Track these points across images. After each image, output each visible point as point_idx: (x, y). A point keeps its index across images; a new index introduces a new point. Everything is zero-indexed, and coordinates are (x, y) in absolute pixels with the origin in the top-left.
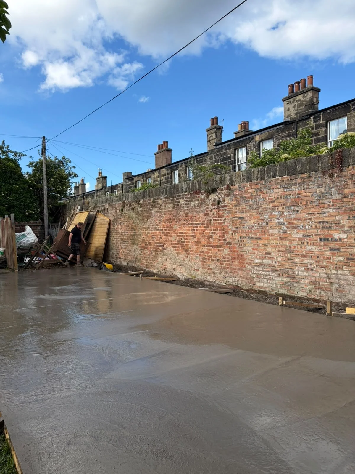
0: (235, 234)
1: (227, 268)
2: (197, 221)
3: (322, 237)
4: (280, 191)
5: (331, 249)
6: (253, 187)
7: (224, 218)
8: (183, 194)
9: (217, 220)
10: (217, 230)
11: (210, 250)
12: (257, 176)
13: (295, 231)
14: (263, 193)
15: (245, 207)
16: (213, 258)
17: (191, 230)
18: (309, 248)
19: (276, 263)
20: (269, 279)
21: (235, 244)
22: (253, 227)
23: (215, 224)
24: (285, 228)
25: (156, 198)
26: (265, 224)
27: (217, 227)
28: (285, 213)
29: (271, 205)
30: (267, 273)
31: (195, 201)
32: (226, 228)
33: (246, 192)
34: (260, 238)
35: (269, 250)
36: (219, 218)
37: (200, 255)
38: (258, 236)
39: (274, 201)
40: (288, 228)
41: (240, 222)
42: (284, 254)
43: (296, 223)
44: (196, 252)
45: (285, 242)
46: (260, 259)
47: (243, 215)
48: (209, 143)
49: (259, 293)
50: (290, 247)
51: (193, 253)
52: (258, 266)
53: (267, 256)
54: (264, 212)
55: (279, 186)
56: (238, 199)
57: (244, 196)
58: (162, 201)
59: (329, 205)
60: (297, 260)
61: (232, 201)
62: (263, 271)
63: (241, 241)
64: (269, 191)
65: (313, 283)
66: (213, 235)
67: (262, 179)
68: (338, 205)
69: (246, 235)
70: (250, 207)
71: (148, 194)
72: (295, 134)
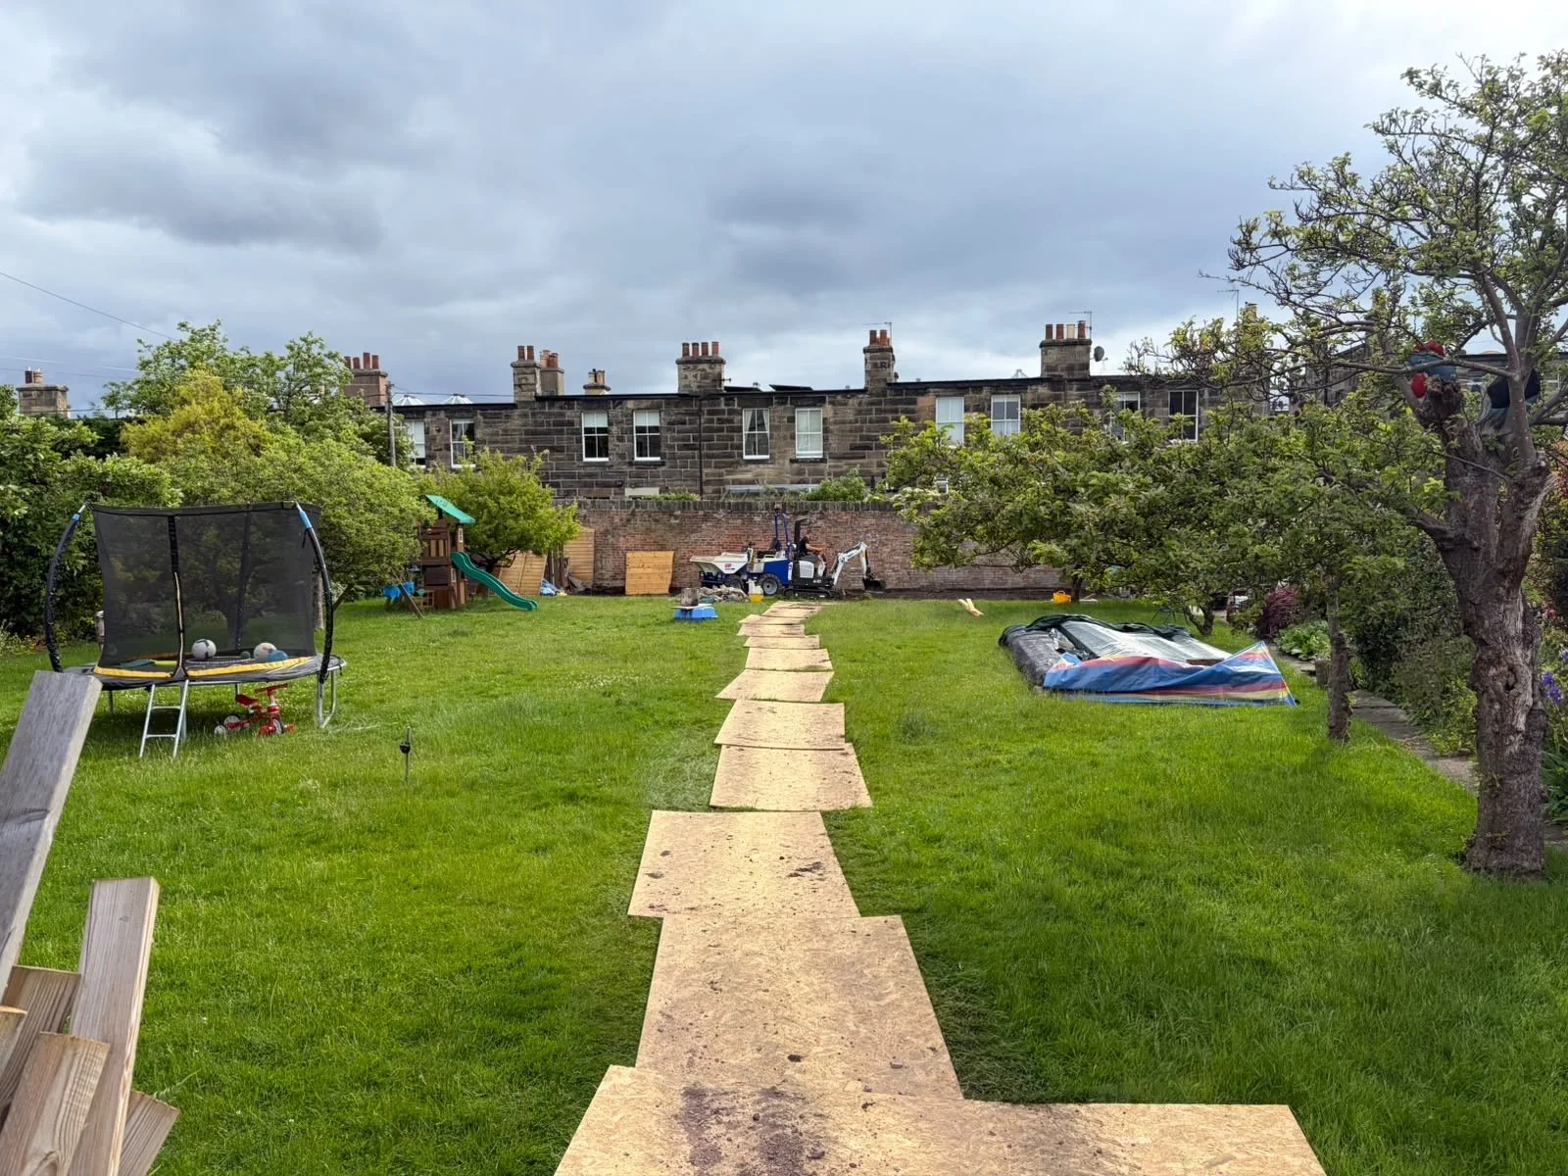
48: (518, 387)
72: (699, 414)
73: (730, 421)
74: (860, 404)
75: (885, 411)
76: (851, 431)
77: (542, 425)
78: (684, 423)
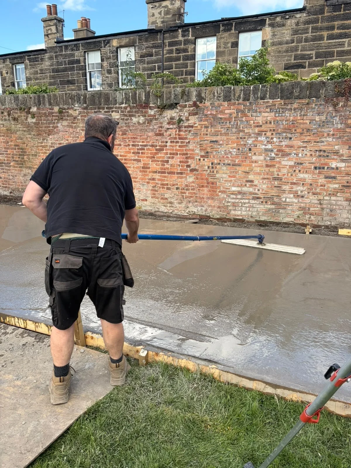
0: (204, 160)
1: (191, 197)
2: (143, 142)
3: (318, 165)
4: (270, 116)
5: (326, 177)
6: (232, 107)
7: (187, 141)
8: (118, 105)
9: (177, 142)
10: (177, 154)
11: (165, 177)
12: (239, 96)
13: (286, 159)
14: (246, 116)
15: (219, 130)
16: (169, 186)
17: (133, 153)
18: (301, 176)
19: (259, 190)
20: (248, 207)
21: (204, 171)
22: (230, 152)
23: (173, 147)
24: (273, 155)
25: (66, 107)
26: (248, 149)
27: (176, 150)
28: (275, 140)
29: (257, 130)
30: (247, 201)
31: (139, 116)
32: (191, 152)
33: (222, 112)
34: (239, 165)
35: (251, 177)
36: (180, 141)
37: (148, 183)
38: (236, 162)
39: (261, 126)
40: (277, 155)
41: (212, 146)
42: (271, 182)
43: (287, 150)
44: (142, 179)
45: (272, 169)
46: (238, 186)
47: (218, 138)
48: (46, 37)
49: (234, 221)
50: (278, 175)
51: (137, 180)
52: (236, 194)
53: (248, 184)
54: (246, 137)
55: (268, 110)
56: (210, 119)
57: (219, 116)
58: (77, 112)
59: (328, 135)
60: (286, 187)
61: (201, 121)
62: (241, 199)
63: (213, 168)
64: (255, 114)
65: (301, 209)
66: (169, 160)
67: (246, 99)
68: (339, 135)
69: (220, 161)
70: (228, 130)
71: (47, 100)
72: (161, 46)
73: (185, 50)
74: (297, 24)
75: (321, 29)
76: (287, 51)
77: (61, 64)
78: (151, 55)
